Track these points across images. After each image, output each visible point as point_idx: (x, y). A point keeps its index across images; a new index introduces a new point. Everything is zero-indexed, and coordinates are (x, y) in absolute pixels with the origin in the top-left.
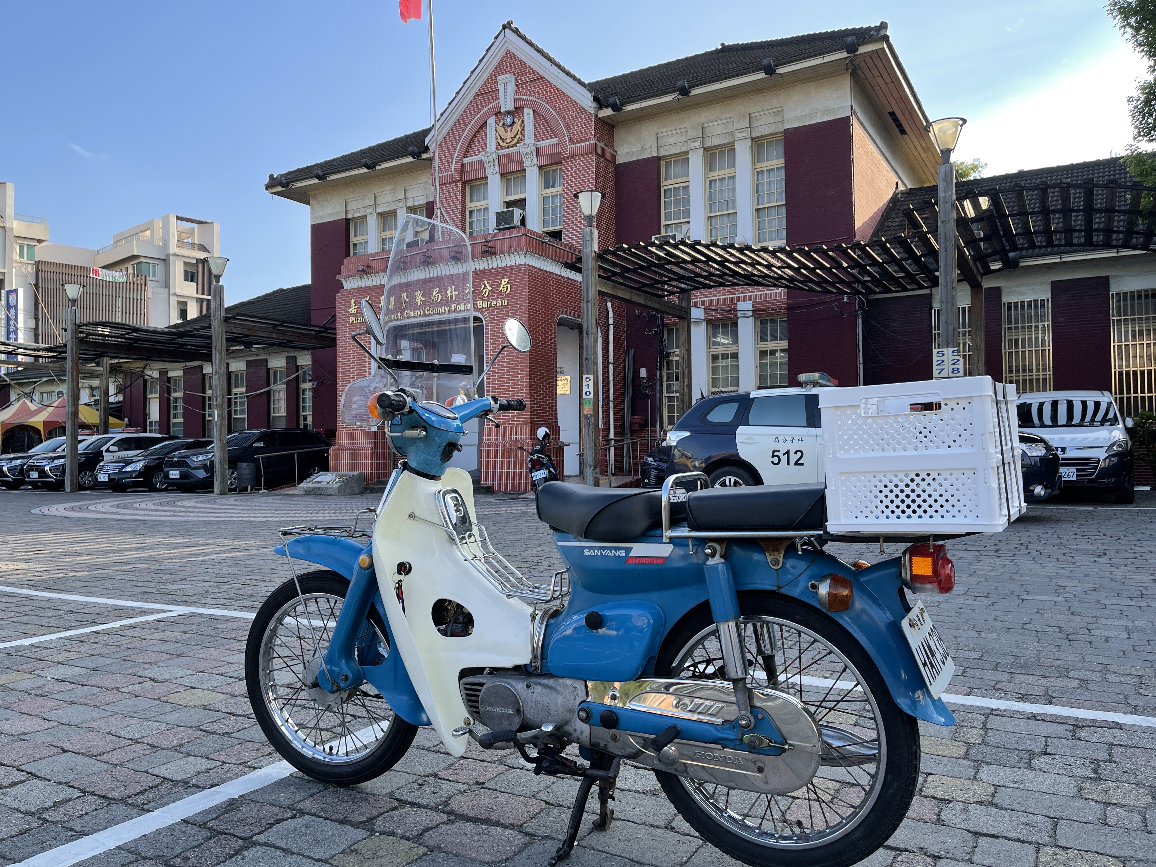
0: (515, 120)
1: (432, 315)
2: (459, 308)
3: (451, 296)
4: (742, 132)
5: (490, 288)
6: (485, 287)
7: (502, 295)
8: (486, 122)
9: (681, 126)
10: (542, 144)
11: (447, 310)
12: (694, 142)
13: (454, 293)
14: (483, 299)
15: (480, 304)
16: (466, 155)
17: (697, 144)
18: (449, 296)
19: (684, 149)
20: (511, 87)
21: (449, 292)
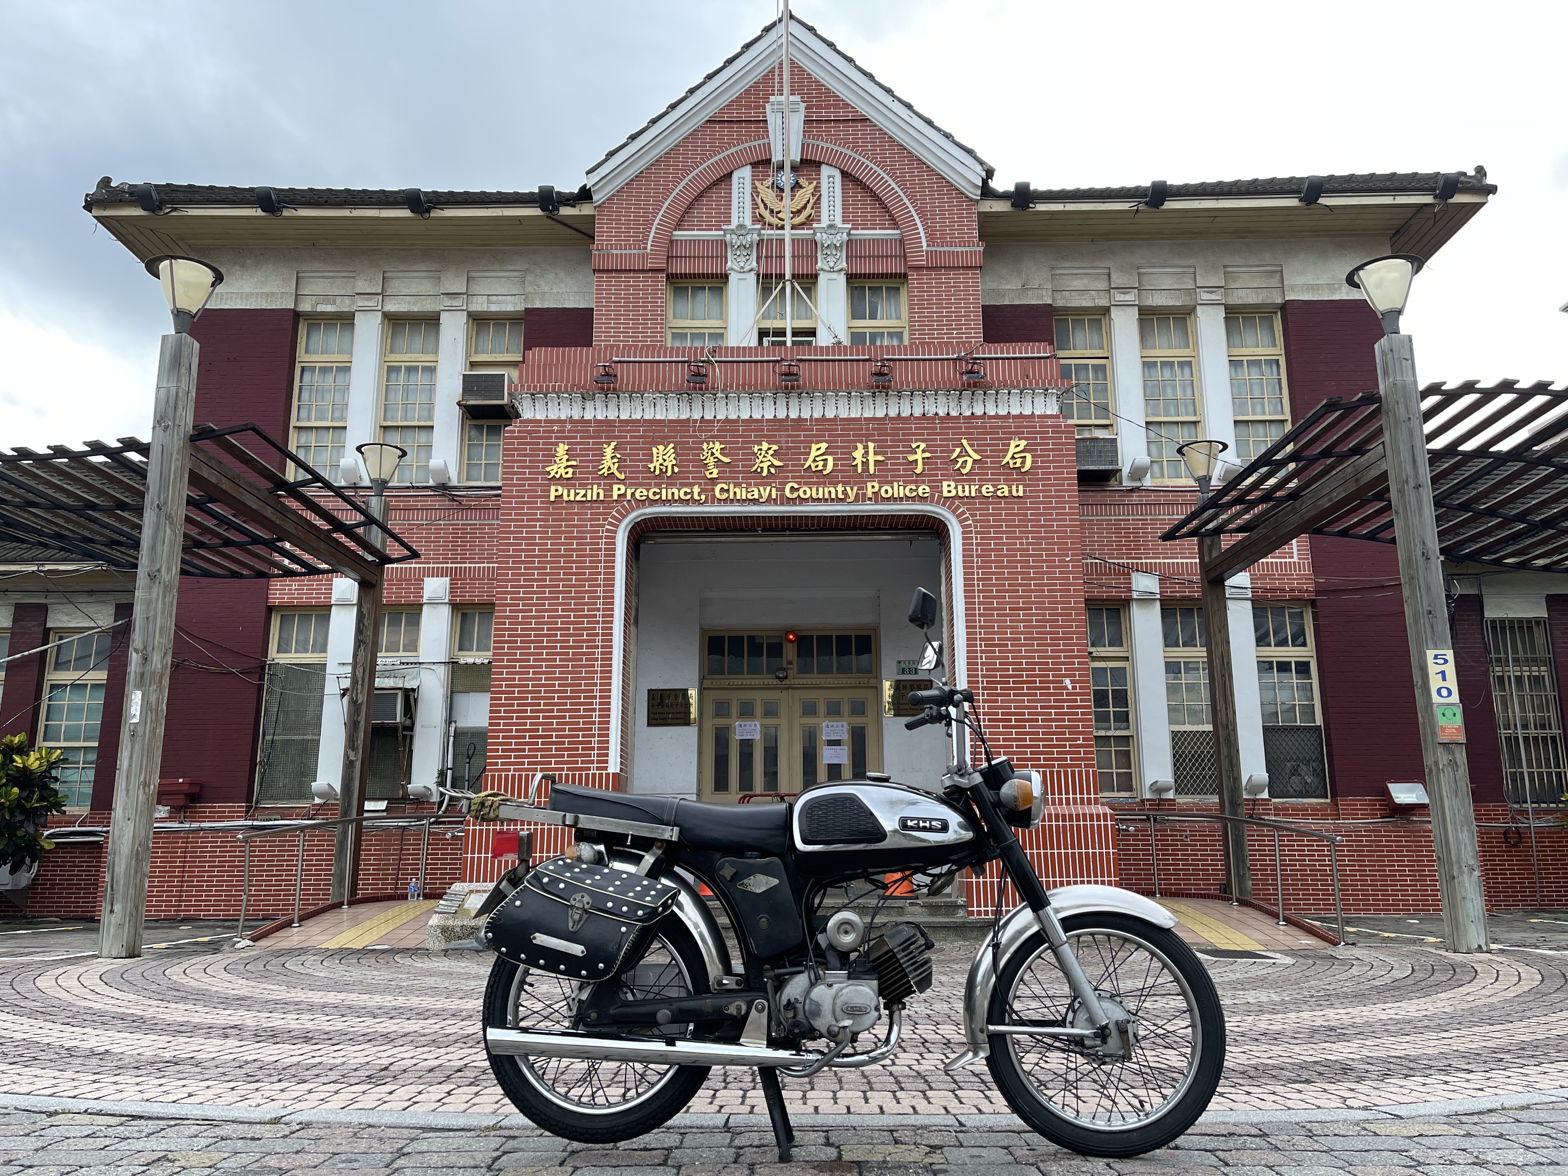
0: (803, 181)
1: (802, 501)
2: (887, 491)
3: (865, 464)
4: (1211, 292)
5: (977, 457)
6: (964, 453)
7: (1013, 474)
8: (729, 175)
9: (1098, 264)
10: (860, 233)
11: (852, 494)
12: (1125, 293)
13: (872, 458)
14: (958, 477)
15: (948, 488)
16: (679, 226)
17: (1131, 297)
18: (858, 462)
19: (1103, 302)
20: (797, 122)
21: (858, 454)
